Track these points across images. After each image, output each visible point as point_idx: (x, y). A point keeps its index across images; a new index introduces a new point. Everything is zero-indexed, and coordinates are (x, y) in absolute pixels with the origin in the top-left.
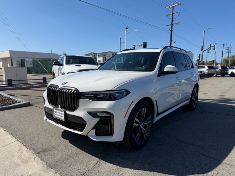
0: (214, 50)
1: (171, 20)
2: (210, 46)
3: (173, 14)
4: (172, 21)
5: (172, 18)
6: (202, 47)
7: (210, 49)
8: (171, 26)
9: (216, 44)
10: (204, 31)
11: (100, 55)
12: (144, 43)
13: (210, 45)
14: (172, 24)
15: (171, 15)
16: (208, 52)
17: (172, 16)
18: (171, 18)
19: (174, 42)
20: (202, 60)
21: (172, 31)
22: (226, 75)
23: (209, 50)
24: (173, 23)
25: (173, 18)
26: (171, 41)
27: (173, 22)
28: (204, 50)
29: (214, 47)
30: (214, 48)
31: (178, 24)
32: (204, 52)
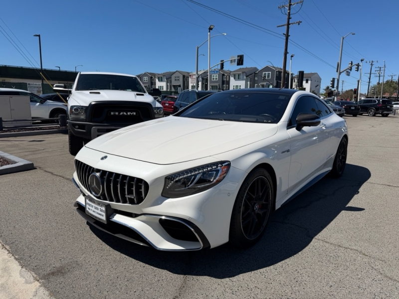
0: (358, 70)
1: (287, 17)
2: (352, 64)
3: (290, 5)
4: (289, 18)
5: (289, 13)
6: (338, 66)
7: (351, 70)
8: (286, 27)
9: (362, 60)
10: (343, 38)
11: (161, 78)
12: (238, 56)
13: (352, 62)
14: (288, 24)
15: (287, 8)
16: (348, 74)
17: (290, 9)
18: (287, 14)
19: (292, 56)
20: (337, 87)
21: (287, 36)
24: (290, 23)
25: (291, 13)
26: (286, 53)
27: (290, 20)
28: (341, 71)
29: (358, 65)
30: (358, 68)
31: (299, 24)
32: (341, 74)
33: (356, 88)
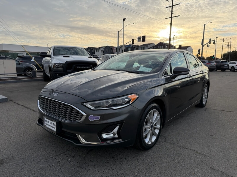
0: (214, 44)
1: (171, 13)
3: (173, 6)
6: (203, 40)
9: (217, 38)
10: (205, 25)
11: (98, 50)
12: (142, 36)
13: (210, 39)
14: (171, 17)
16: (208, 46)
17: (172, 8)
18: (171, 11)
20: (202, 54)
21: (171, 24)
22: (226, 70)
23: (209, 44)
24: (173, 16)
25: (173, 11)
26: (170, 34)
27: (173, 14)
28: (204, 44)
30: (214, 42)
32: (204, 46)
33: (214, 55)
